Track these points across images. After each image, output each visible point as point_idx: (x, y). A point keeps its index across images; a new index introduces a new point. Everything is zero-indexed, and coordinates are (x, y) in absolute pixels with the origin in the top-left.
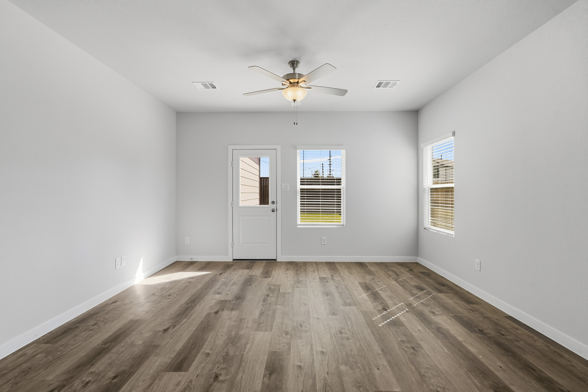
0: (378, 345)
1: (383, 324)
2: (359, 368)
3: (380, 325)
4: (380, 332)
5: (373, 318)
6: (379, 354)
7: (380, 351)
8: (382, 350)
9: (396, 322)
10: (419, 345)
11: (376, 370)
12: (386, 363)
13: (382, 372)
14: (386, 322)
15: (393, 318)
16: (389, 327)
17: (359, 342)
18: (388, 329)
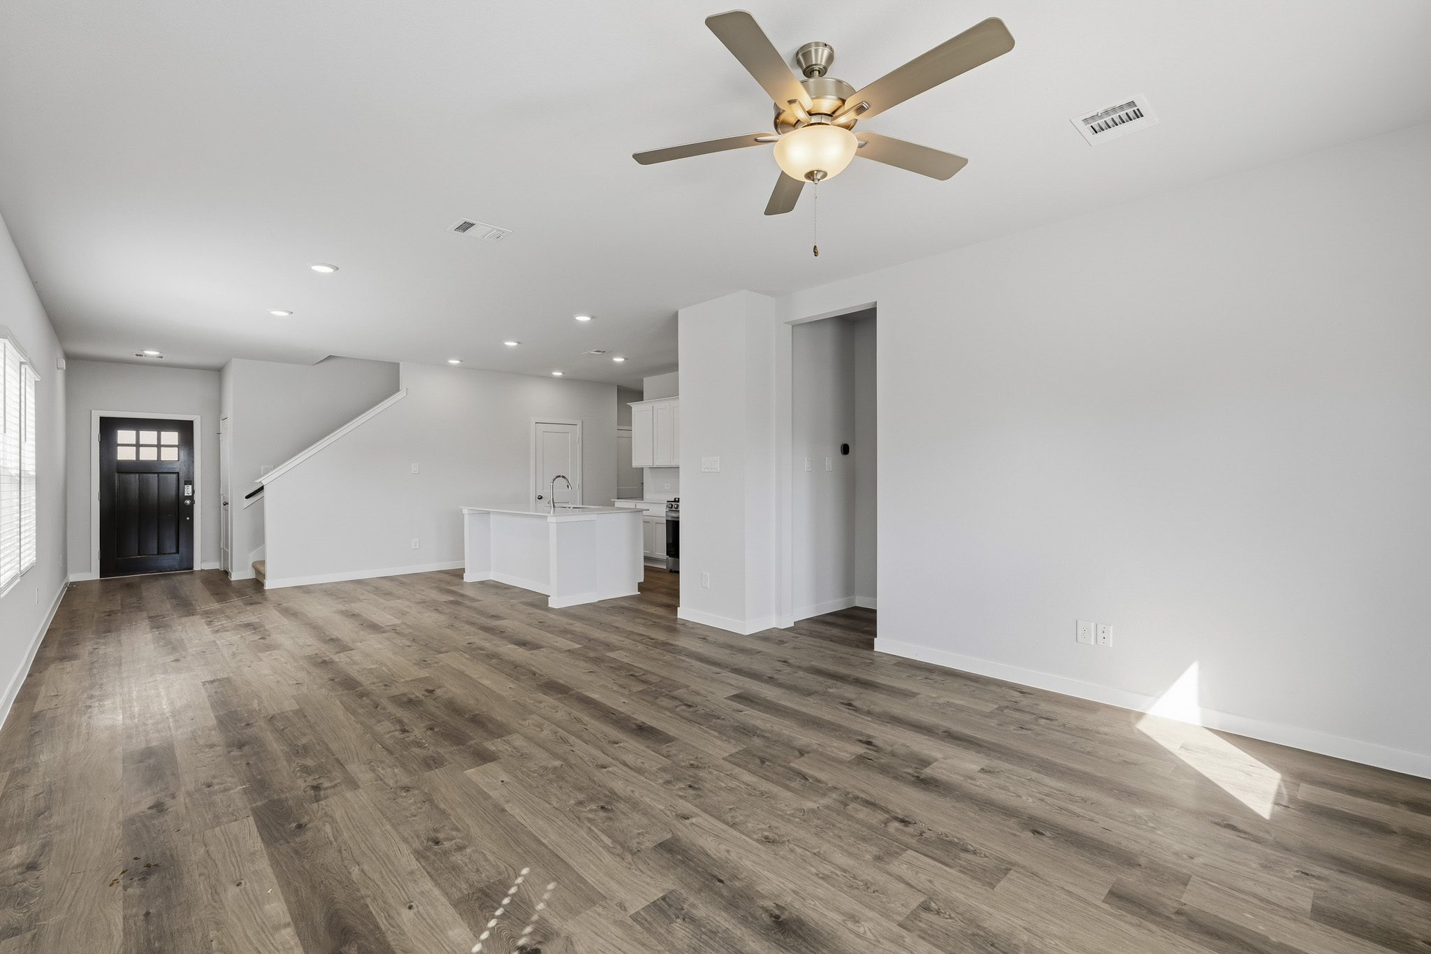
0: (514, 817)
1: (519, 880)
2: (534, 772)
3: (525, 871)
4: (519, 850)
5: (553, 891)
6: (508, 802)
7: (507, 807)
8: (503, 810)
9: (482, 908)
10: (419, 855)
11: (505, 779)
12: (491, 794)
13: (495, 781)
14: (513, 890)
15: (492, 923)
16: (500, 874)
17: (555, 805)
18: (502, 866)
